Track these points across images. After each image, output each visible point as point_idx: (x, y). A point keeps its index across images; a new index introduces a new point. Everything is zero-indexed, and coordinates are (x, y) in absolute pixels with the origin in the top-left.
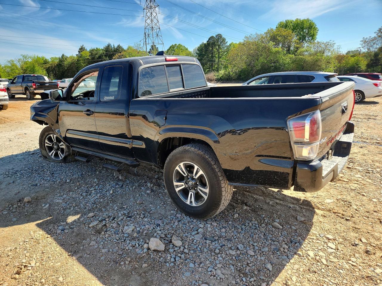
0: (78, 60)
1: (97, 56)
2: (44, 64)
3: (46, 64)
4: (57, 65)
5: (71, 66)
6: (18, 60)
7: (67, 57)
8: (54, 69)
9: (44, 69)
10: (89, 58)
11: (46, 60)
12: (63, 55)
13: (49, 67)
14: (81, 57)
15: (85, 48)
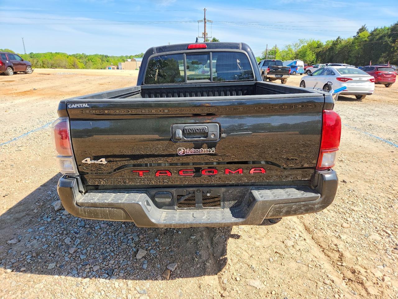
0: (353, 43)
1: (378, 37)
2: (317, 48)
3: (319, 48)
4: (329, 49)
5: (343, 49)
6: (295, 44)
7: (342, 40)
8: (325, 53)
9: (314, 53)
10: (366, 40)
11: (320, 43)
12: (339, 37)
13: (320, 51)
14: (357, 39)
15: (367, 29)
